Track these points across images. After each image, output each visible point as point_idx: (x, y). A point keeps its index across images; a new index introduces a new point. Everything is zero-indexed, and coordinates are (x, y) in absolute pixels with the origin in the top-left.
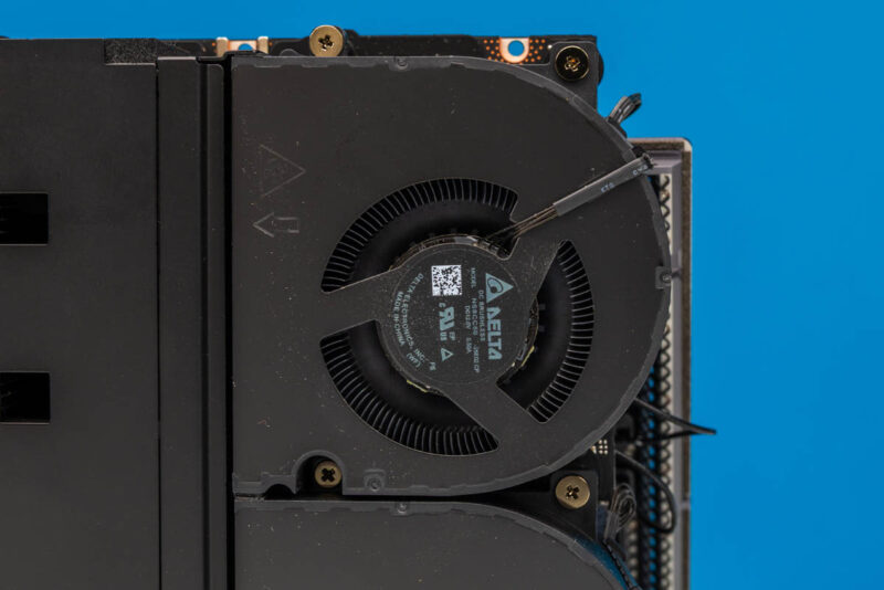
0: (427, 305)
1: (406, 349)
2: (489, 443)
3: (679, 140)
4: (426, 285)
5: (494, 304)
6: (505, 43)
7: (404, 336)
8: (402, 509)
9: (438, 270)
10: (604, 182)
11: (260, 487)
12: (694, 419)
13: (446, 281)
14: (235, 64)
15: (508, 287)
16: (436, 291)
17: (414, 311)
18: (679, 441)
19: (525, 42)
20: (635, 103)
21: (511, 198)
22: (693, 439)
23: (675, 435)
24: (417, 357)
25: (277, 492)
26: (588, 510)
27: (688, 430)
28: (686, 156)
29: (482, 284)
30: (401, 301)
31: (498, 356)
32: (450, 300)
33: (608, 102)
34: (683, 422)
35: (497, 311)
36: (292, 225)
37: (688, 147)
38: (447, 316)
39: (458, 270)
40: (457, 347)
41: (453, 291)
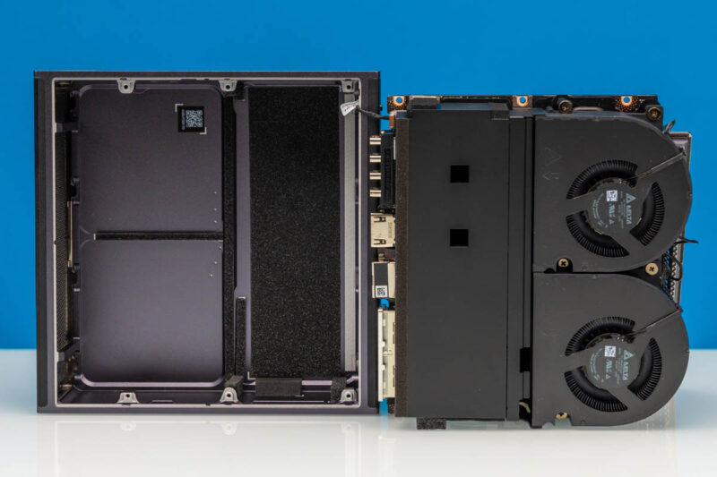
0: (605, 205)
1: (597, 220)
2: (626, 253)
3: (686, 133)
4: (605, 197)
5: (629, 204)
6: (623, 98)
7: (596, 214)
8: (594, 277)
9: (609, 192)
10: (670, 162)
11: (543, 269)
12: (686, 237)
13: (612, 196)
14: (537, 118)
15: (634, 198)
16: (608, 200)
17: (600, 207)
18: (680, 245)
19: (630, 98)
20: (673, 122)
21: (636, 167)
22: (685, 244)
23: (679, 242)
24: (601, 223)
25: (549, 271)
26: (657, 275)
27: (684, 241)
28: (689, 139)
29: (625, 197)
30: (596, 203)
31: (630, 222)
32: (613, 203)
33: (666, 121)
34: (682, 238)
35: (630, 206)
36: (556, 176)
37: (690, 136)
38: (612, 208)
39: (616, 192)
40: (615, 220)
41: (614, 199)
